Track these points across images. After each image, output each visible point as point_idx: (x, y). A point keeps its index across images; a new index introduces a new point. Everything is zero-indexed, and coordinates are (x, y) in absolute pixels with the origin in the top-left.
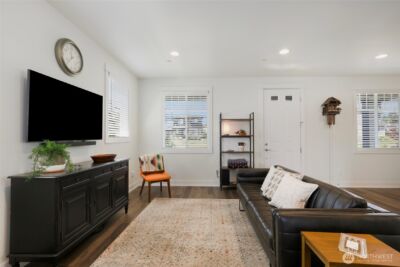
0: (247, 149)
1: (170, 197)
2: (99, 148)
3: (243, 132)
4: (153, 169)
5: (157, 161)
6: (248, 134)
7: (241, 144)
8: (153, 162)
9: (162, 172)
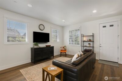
0: (92, 45)
1: (66, 57)
2: (48, 44)
3: (90, 40)
4: (63, 49)
5: (65, 48)
6: (92, 41)
7: (89, 44)
8: (64, 48)
9: (66, 50)
